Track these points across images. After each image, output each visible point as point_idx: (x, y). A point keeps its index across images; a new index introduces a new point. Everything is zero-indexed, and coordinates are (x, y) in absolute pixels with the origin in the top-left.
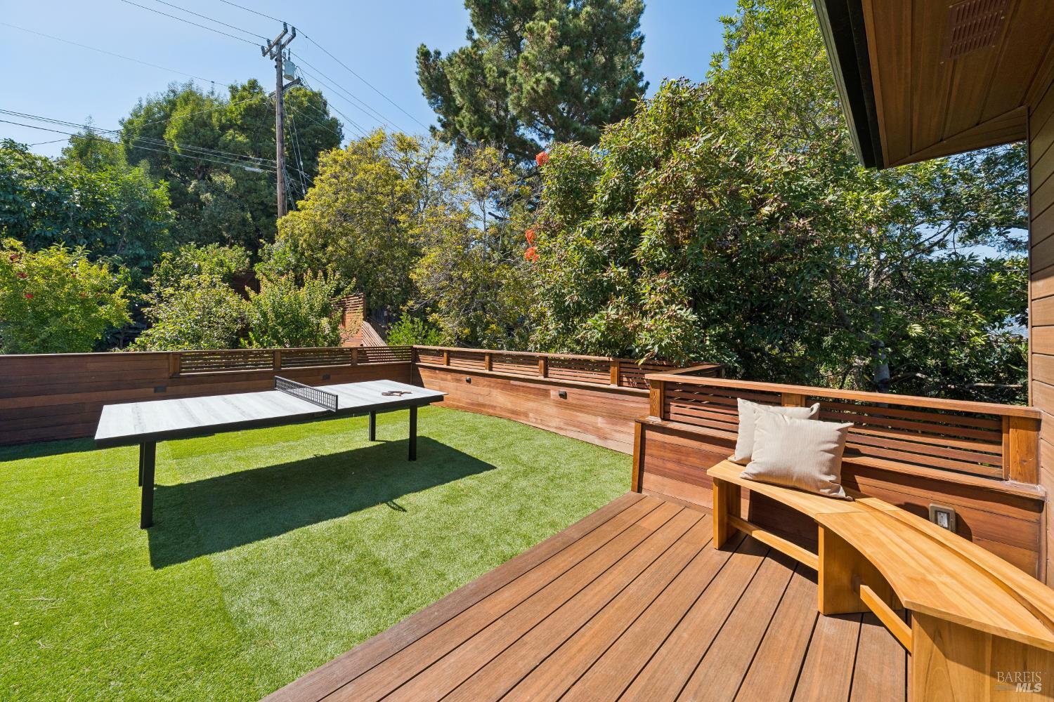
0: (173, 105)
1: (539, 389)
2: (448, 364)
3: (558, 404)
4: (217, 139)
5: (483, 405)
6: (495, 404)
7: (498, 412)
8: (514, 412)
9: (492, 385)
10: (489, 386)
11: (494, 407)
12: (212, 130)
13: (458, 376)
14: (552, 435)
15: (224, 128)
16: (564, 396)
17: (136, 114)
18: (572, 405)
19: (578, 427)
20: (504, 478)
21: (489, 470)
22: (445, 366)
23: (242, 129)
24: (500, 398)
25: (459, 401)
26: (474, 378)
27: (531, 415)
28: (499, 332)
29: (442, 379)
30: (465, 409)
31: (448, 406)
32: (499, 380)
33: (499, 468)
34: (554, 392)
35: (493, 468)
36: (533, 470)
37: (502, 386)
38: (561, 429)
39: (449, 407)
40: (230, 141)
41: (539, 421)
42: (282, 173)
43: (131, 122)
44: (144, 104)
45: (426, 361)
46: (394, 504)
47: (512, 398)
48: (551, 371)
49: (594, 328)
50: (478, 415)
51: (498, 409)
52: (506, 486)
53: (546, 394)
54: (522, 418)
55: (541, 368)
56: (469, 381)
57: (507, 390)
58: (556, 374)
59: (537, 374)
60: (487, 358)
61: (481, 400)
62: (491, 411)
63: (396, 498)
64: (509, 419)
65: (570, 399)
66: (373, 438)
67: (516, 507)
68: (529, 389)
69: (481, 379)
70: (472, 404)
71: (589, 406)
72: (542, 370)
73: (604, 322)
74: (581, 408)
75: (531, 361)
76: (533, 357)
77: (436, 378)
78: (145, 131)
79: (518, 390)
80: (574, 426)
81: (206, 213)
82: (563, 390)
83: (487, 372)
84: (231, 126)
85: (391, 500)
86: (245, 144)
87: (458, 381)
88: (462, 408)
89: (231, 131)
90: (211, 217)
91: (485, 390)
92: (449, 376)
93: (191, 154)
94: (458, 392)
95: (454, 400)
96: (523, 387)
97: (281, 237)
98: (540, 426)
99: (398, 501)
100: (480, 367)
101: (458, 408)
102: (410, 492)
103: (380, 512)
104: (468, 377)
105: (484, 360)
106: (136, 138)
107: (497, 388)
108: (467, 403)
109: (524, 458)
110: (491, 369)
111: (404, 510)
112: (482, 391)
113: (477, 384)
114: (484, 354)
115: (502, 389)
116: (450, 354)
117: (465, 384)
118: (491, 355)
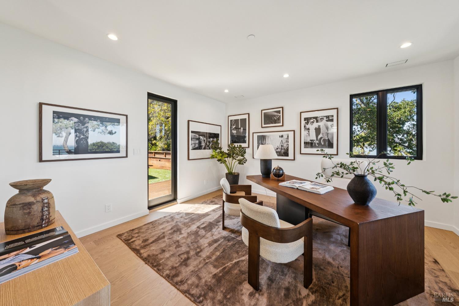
2: (155, 156)
5: (163, 167)
10: (165, 162)
11: (166, 167)
13: (157, 159)
22: (154, 157)
24: (168, 165)
26: (161, 160)
29: (153, 160)
32: (167, 160)
39: (155, 168)
50: (162, 170)
56: (160, 160)
60: (164, 154)
61: (163, 166)
62: (165, 168)
69: (163, 160)
70: (161, 167)
83: (164, 158)
87: (157, 161)
88: (158, 168)
92: (155, 159)
94: (157, 164)
95: (156, 166)
100: (163, 156)
101: (157, 168)
104: (159, 159)
110: (166, 157)
113: (162, 161)
114: (163, 153)
115: (168, 162)
116: (155, 153)
117: (159, 162)
118: (165, 153)
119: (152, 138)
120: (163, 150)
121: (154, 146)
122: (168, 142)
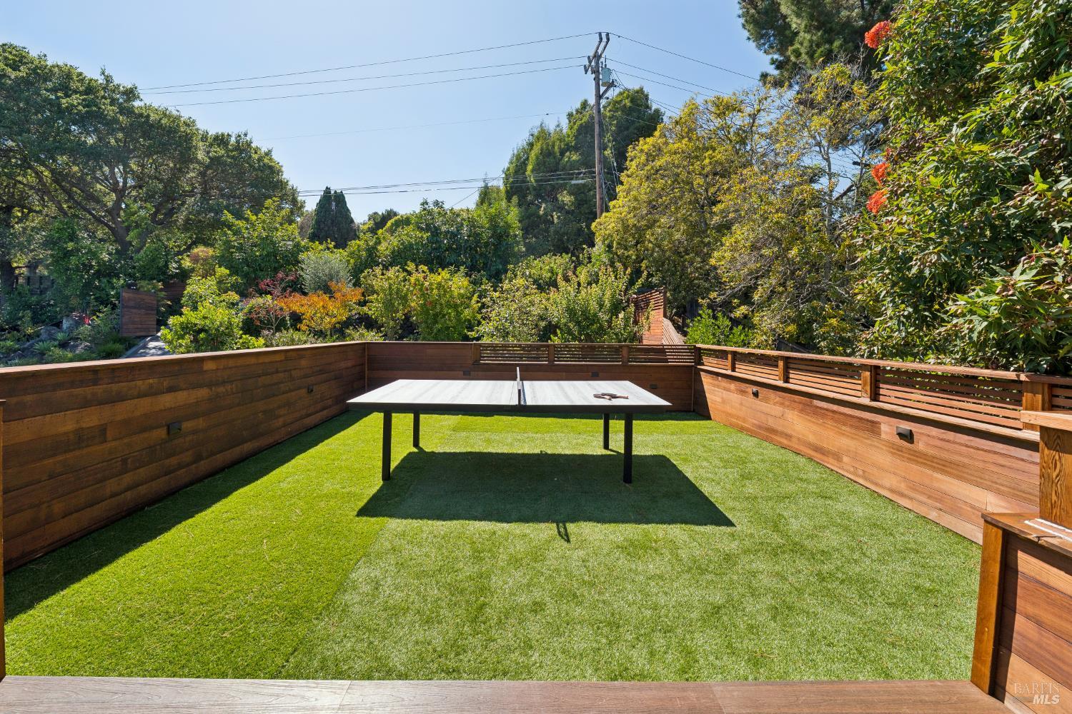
0: (531, 145)
1: (861, 419)
2: (733, 370)
3: (897, 451)
4: (558, 163)
5: (772, 431)
6: (789, 432)
7: (795, 445)
8: (818, 449)
9: (787, 403)
10: (782, 404)
11: (789, 437)
12: (555, 157)
13: (743, 386)
14: (880, 502)
15: (562, 154)
16: (908, 437)
17: (511, 163)
18: (924, 455)
19: (940, 501)
20: (734, 545)
21: (718, 523)
22: (729, 372)
23: (576, 149)
24: (798, 423)
25: (744, 420)
26: (762, 391)
27: (845, 459)
28: (843, 330)
29: (725, 389)
30: (751, 433)
31: (731, 424)
32: (797, 398)
33: (739, 528)
34: (888, 428)
35: (729, 523)
36: (797, 549)
37: (801, 406)
38: (902, 495)
39: (733, 426)
40: (567, 162)
41: (861, 473)
42: (600, 179)
43: (508, 169)
44: (515, 152)
45: (710, 364)
46: (565, 528)
47: (815, 428)
48: (884, 389)
49: (972, 312)
50: (765, 444)
51: (794, 440)
52: (728, 558)
53: (873, 428)
54: (831, 460)
55: (865, 384)
56: (756, 394)
57: (808, 414)
58: (892, 397)
59: (859, 394)
60: (781, 363)
61: (771, 423)
62: (785, 442)
63: (572, 521)
64: (811, 459)
65: (920, 445)
66: (606, 446)
67: (719, 598)
68: (841, 417)
69: (771, 394)
70: (760, 427)
71: (964, 466)
72: (868, 388)
73: (996, 298)
74: (944, 466)
75: (848, 371)
76: (850, 364)
77: (718, 386)
78: (516, 172)
79: (823, 416)
80: (930, 497)
81: (552, 229)
82: (906, 426)
83: (781, 383)
84: (568, 150)
85: (564, 522)
86: (578, 161)
87: (743, 392)
88: (748, 430)
89: (568, 154)
90: (556, 232)
91: (777, 410)
92: (733, 386)
93: (541, 180)
94: (744, 408)
95: (738, 418)
96: (834, 412)
97: (598, 240)
98: (861, 481)
99: (571, 527)
100: (771, 376)
101: (742, 429)
102: (590, 520)
103: (544, 531)
104: (755, 389)
105: (777, 366)
106: (511, 180)
107: (794, 409)
108: (754, 425)
109: (794, 525)
110: (787, 380)
111: (568, 541)
112: (771, 409)
113: (766, 400)
114: (777, 358)
115: (801, 411)
116: (737, 357)
117: (751, 398)
118: (787, 359)
119: (734, 296)
120: (780, 343)
121: (740, 327)
122: (801, 312)
